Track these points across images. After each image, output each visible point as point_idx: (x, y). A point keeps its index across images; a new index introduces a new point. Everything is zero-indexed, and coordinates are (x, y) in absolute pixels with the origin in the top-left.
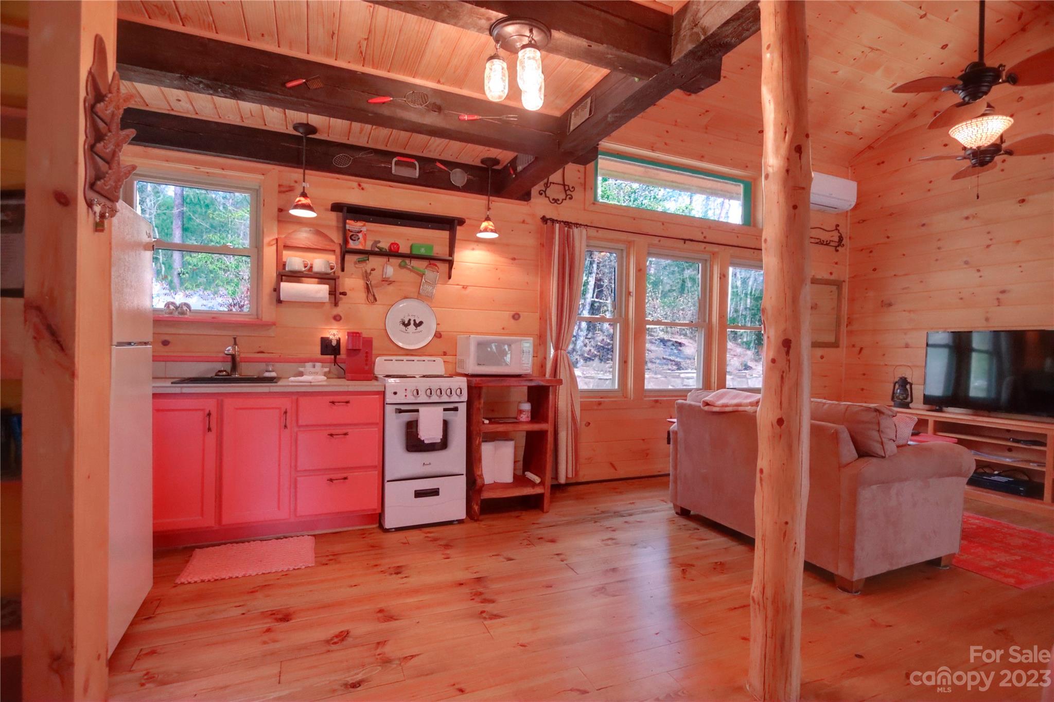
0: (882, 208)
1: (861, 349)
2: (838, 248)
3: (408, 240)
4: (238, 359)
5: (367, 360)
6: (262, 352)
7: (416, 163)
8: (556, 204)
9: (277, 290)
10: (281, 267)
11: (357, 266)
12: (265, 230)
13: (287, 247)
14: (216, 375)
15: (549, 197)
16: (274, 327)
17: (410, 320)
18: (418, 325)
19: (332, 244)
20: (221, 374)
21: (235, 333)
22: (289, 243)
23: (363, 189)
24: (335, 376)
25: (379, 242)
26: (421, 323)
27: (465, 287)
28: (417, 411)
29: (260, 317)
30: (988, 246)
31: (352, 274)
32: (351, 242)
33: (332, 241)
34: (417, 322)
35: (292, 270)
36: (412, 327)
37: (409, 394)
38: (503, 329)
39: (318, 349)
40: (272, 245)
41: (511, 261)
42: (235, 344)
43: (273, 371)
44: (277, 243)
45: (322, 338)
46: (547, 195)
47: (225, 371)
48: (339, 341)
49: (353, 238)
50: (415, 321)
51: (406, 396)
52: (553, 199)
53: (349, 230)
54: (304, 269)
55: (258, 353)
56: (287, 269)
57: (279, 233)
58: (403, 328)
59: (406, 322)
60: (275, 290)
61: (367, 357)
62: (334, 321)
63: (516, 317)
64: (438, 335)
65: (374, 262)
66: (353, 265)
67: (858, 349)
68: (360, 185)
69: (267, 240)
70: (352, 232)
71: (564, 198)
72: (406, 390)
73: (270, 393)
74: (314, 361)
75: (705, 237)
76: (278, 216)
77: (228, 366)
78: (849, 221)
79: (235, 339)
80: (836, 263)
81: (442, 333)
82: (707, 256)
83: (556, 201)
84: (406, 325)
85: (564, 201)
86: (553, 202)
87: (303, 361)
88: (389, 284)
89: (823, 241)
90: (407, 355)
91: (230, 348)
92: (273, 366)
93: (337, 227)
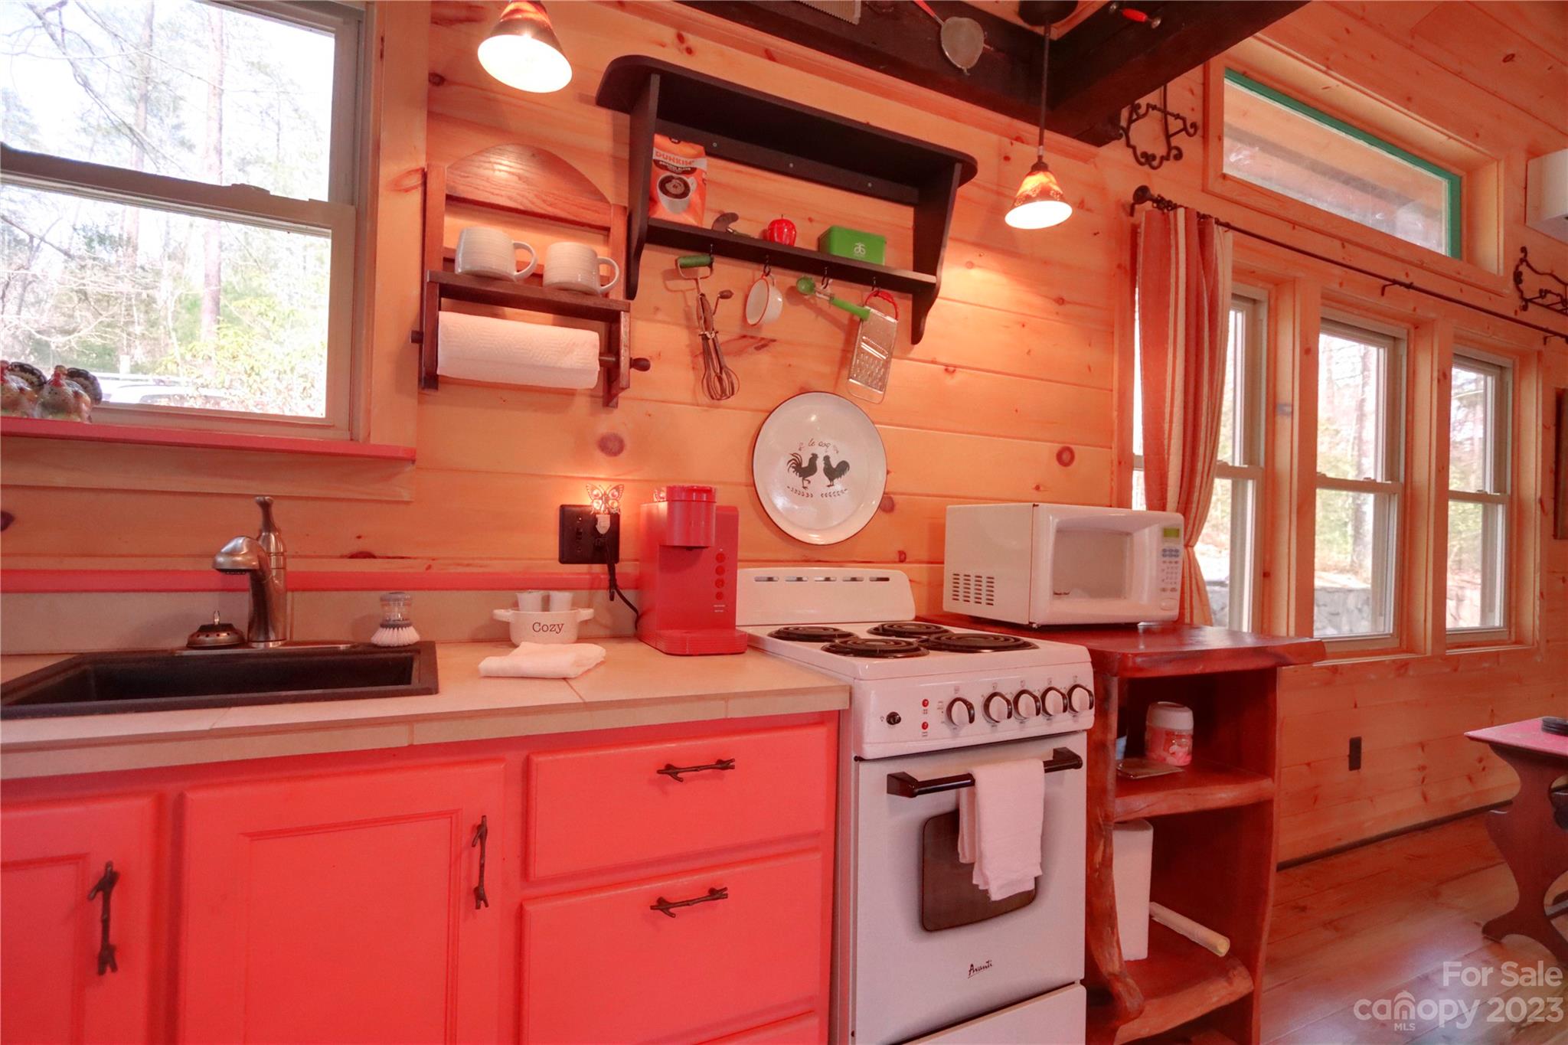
3: (810, 220)
4: (276, 581)
5: (720, 583)
6: (368, 555)
8: (1146, 167)
9: (424, 337)
10: (437, 265)
11: (671, 284)
12: (384, 136)
13: (457, 202)
14: (191, 645)
15: (1134, 148)
16: (409, 468)
19: (600, 204)
20: (210, 639)
21: (264, 489)
22: (464, 191)
23: (690, 51)
24: (602, 632)
25: (734, 217)
27: (950, 370)
29: (362, 436)
31: (657, 309)
32: (664, 200)
33: (603, 199)
35: (476, 268)
37: (935, 716)
38: (1037, 488)
39: (551, 543)
40: (407, 190)
41: (1054, 307)
42: (268, 525)
43: (408, 625)
44: (425, 184)
45: (563, 507)
46: (1133, 142)
47: (226, 627)
48: (615, 518)
49: (669, 186)
50: (827, 459)
51: (925, 726)
52: (1145, 155)
53: (657, 162)
54: (516, 273)
55: (353, 556)
56: (459, 270)
57: (429, 155)
58: (796, 480)
60: (418, 337)
61: (720, 571)
62: (600, 455)
63: (1065, 457)
64: (887, 505)
65: (727, 273)
66: (659, 281)
68: (681, 38)
69: (389, 170)
70: (665, 168)
71: (1165, 154)
72: (925, 703)
73: (411, 748)
74: (547, 585)
76: (431, 100)
77: (239, 608)
79: (266, 506)
81: (896, 498)
82: (1400, 331)
83: (1149, 159)
85: (1164, 162)
86: (1143, 160)
87: (512, 585)
88: (758, 348)
90: (806, 562)
91: (239, 542)
92: (408, 604)
93: (616, 158)
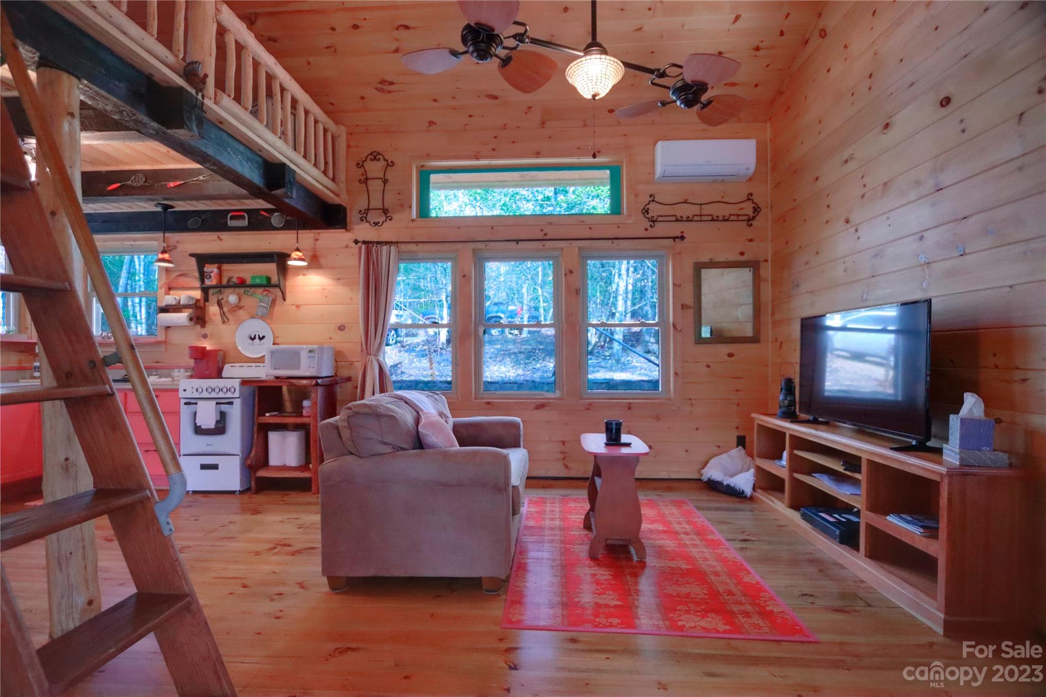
0: (790, 165)
1: (781, 343)
2: (750, 223)
3: (250, 273)
7: (246, 214)
8: (377, 227)
12: (160, 278)
15: (369, 222)
17: (255, 335)
18: (261, 339)
23: (221, 240)
26: (264, 337)
27: (298, 307)
28: (196, 404)
30: (863, 196)
31: (213, 303)
32: (206, 280)
34: (261, 336)
35: (167, 304)
36: (257, 340)
37: (194, 391)
38: (330, 338)
41: (337, 281)
46: (368, 220)
49: (207, 277)
50: (259, 335)
51: (192, 392)
52: (374, 223)
58: (251, 341)
59: (253, 337)
62: (201, 337)
67: (779, 343)
68: (219, 237)
71: (384, 220)
72: (192, 388)
75: (545, 235)
78: (769, 186)
80: (751, 240)
83: (376, 224)
84: (253, 339)
85: (385, 223)
86: (374, 225)
88: (240, 309)
89: (717, 217)
90: (254, 362)
93: (197, 270)
